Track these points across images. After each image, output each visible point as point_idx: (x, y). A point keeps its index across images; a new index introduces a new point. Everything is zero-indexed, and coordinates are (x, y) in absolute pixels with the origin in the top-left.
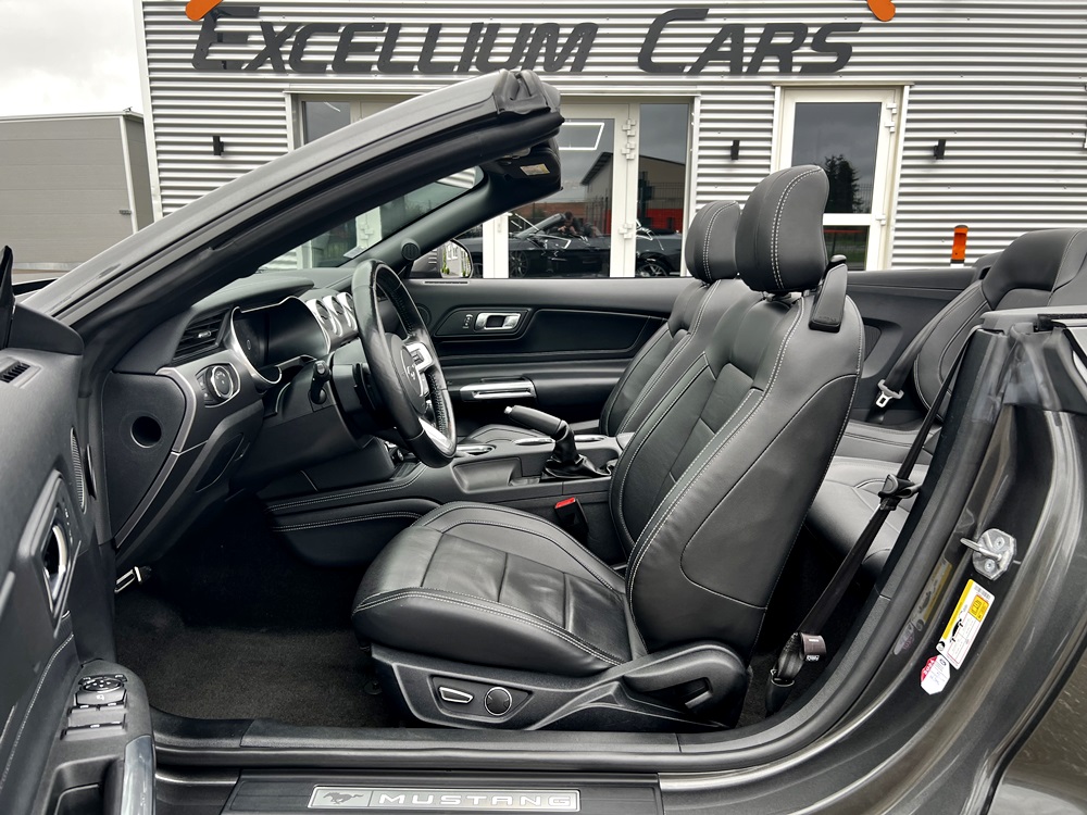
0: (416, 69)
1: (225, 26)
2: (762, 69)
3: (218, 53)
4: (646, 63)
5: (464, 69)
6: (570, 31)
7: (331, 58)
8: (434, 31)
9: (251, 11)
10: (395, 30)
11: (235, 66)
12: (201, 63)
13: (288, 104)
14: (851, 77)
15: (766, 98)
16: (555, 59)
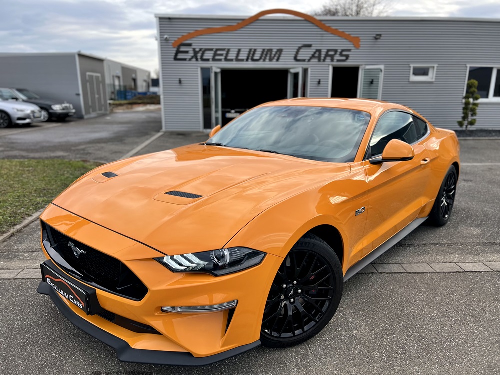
0: (234, 60)
1: (183, 49)
2: (327, 61)
3: (180, 56)
4: (296, 59)
5: (247, 60)
6: (275, 51)
7: (211, 58)
8: (239, 51)
9: (190, 45)
10: (229, 50)
11: (185, 60)
12: (176, 59)
13: (199, 70)
14: (350, 63)
15: (328, 68)
16: (272, 58)
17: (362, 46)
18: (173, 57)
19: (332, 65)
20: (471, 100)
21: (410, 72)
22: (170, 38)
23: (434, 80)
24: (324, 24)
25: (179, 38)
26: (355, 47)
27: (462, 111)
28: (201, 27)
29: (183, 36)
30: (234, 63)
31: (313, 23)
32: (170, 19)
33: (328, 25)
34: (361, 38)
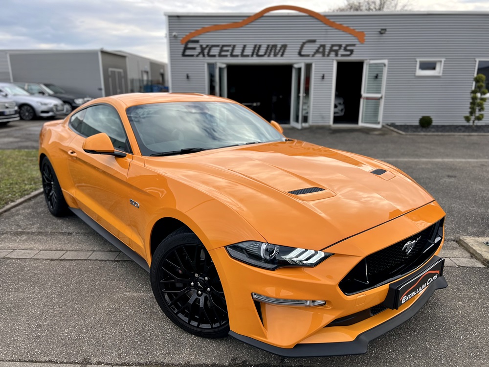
0: (240, 56)
1: (190, 45)
2: (331, 55)
3: (188, 52)
4: (300, 54)
5: (252, 55)
7: (217, 54)
8: (245, 46)
9: (197, 42)
10: (234, 46)
11: (192, 56)
12: (184, 55)
13: (206, 65)
14: (354, 58)
15: (331, 63)
16: (276, 53)
17: (366, 40)
18: (181, 53)
19: (336, 60)
20: (479, 95)
21: (416, 66)
22: (178, 35)
23: (441, 74)
24: (328, 19)
25: (186, 35)
26: (360, 42)
27: (469, 106)
28: (207, 24)
29: (191, 33)
30: (240, 58)
31: (317, 19)
32: (178, 16)
33: (332, 20)
34: (366, 33)
